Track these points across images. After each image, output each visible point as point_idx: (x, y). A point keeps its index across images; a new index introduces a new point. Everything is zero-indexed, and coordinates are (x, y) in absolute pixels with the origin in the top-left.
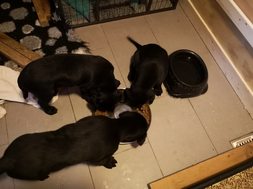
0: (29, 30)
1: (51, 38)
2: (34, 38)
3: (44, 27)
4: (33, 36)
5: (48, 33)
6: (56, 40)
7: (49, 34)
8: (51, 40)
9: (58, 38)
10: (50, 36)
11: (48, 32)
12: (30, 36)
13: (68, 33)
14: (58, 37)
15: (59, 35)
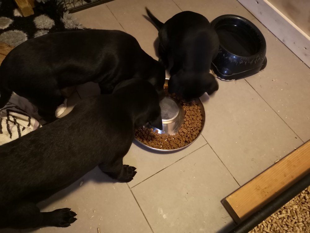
0: (6, 23)
1: (40, 30)
2: (15, 32)
3: (27, 17)
4: (13, 30)
5: (35, 24)
6: (48, 31)
7: (37, 24)
8: (41, 31)
9: (50, 28)
10: (38, 27)
11: (34, 22)
12: (10, 31)
13: (63, 18)
14: (50, 26)
15: (52, 24)
